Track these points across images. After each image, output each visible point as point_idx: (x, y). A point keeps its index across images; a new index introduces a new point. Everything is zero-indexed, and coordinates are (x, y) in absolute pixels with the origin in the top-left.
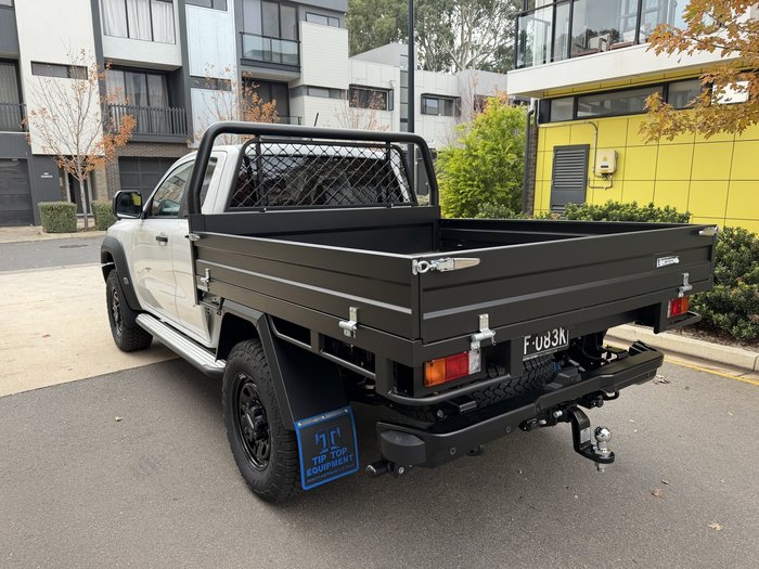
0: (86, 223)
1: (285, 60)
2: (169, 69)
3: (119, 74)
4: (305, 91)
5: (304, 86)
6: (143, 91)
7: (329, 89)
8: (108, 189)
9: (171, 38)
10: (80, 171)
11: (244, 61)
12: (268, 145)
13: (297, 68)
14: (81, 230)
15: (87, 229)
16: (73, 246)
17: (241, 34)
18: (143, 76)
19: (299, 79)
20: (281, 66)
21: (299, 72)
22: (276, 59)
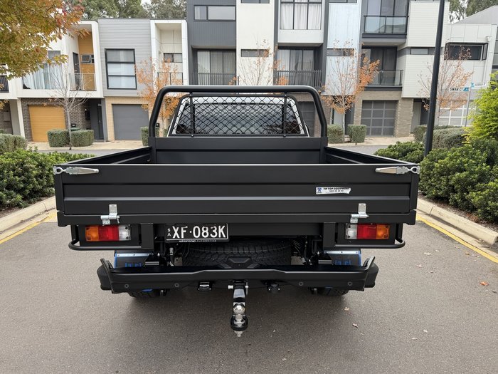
1: (396, 31)
2: (316, 46)
3: (287, 52)
4: (408, 51)
5: (408, 48)
6: (300, 60)
7: (428, 48)
9: (318, 26)
11: (365, 35)
12: (196, 98)
13: (404, 35)
17: (365, 17)
18: (301, 51)
19: (405, 43)
20: (393, 35)
21: (406, 38)
22: (389, 31)
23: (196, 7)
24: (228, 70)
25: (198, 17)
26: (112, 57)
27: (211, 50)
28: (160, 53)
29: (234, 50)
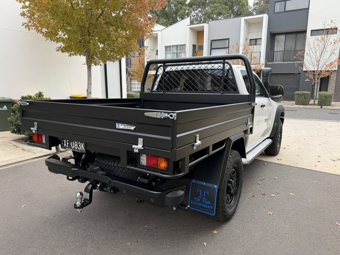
0: (314, 102)
8: (336, 86)
10: (317, 78)
14: (311, 105)
15: (314, 104)
16: (291, 110)
23: (276, 3)
24: (298, 48)
25: (277, 10)
26: (215, 45)
27: (286, 34)
28: (246, 39)
29: (305, 32)
